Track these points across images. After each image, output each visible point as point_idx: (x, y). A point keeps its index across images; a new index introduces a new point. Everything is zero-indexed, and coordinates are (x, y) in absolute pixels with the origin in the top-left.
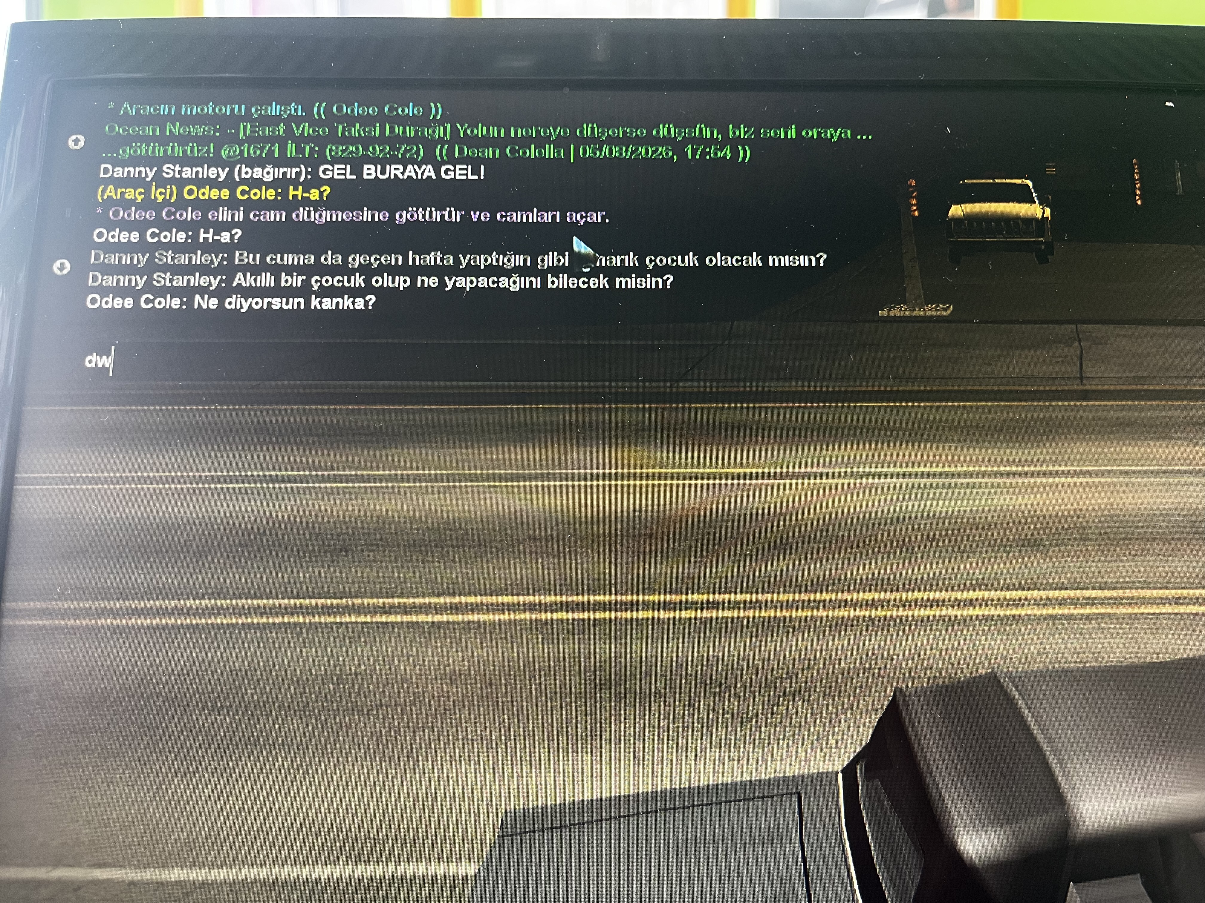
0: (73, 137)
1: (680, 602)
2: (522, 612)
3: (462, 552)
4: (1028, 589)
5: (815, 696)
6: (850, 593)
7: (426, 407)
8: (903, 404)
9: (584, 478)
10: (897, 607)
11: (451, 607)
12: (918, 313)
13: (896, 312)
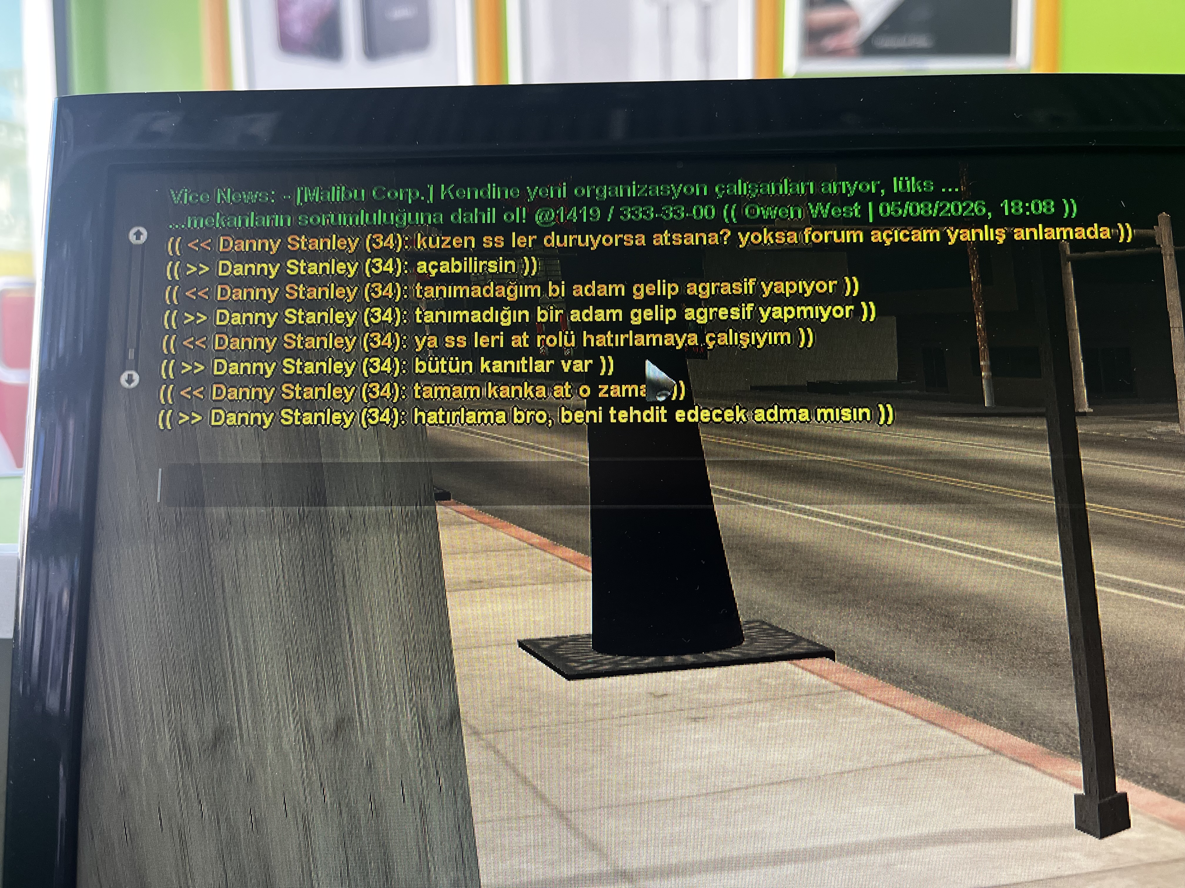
0: (134, 230)
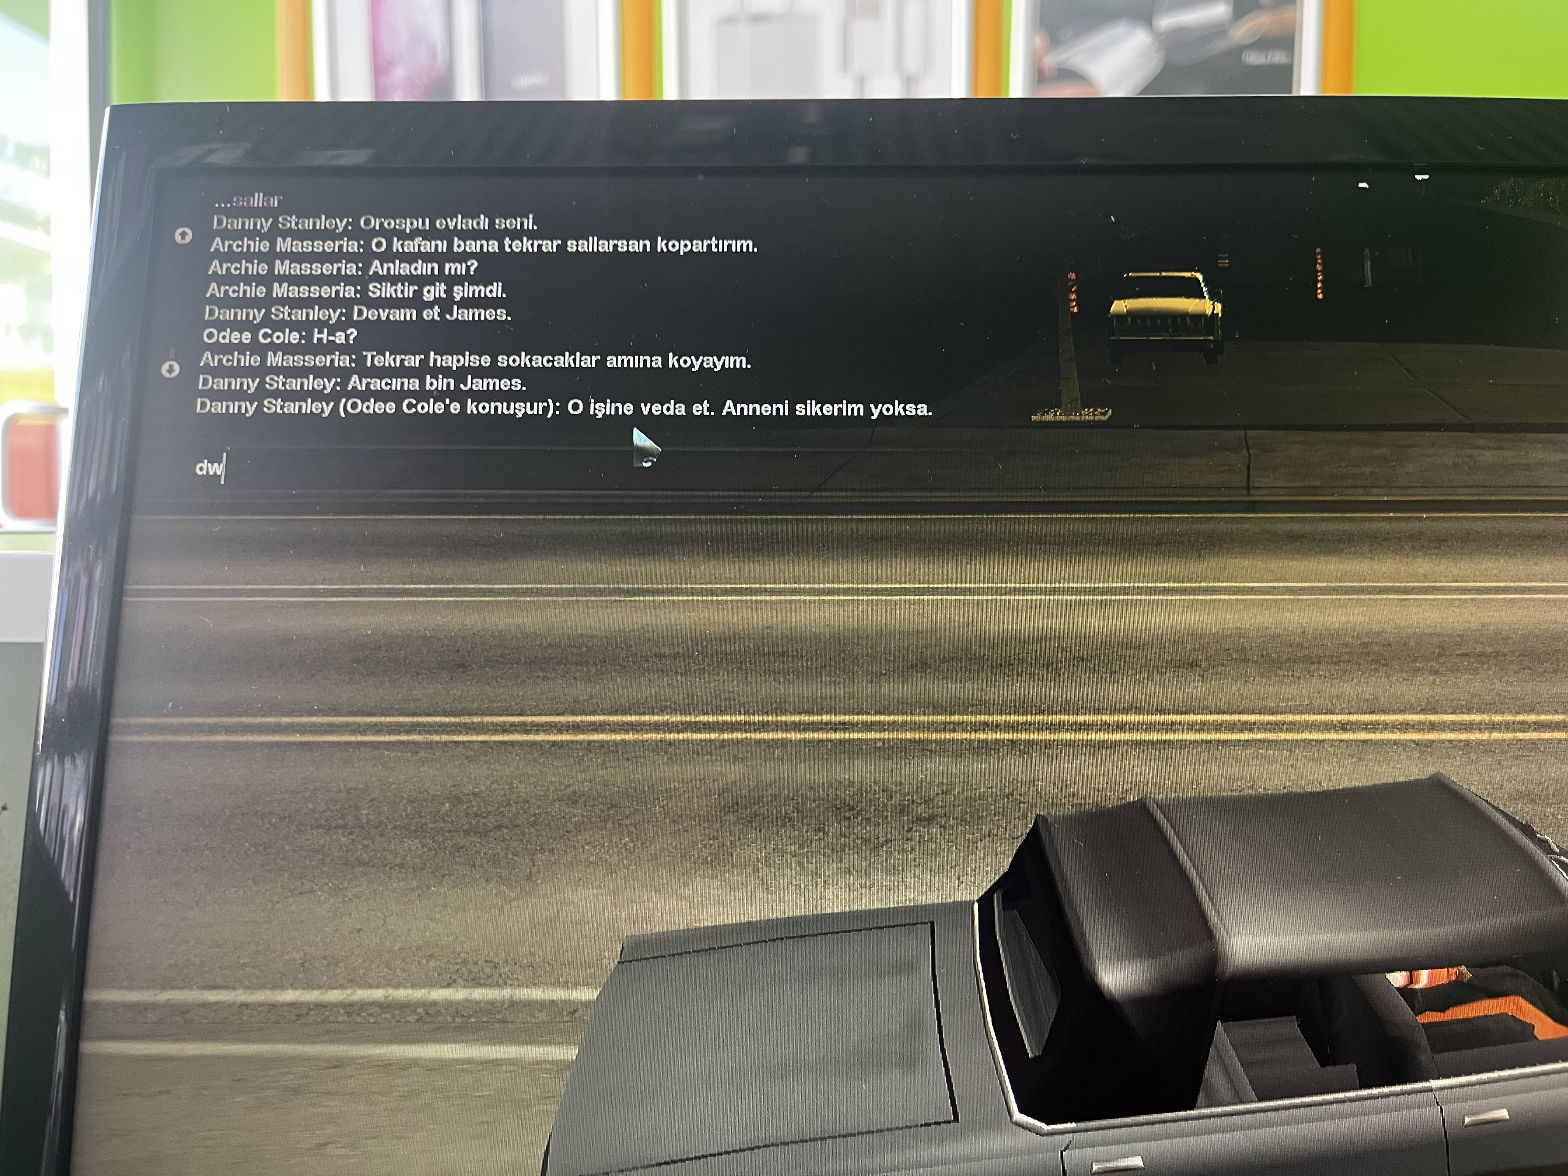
0: (180, 231)
1: (812, 723)
2: (647, 732)
3: (585, 669)
4: (1183, 713)
5: (952, 822)
6: (991, 715)
7: (548, 517)
8: (1054, 516)
9: (713, 593)
10: (1042, 729)
11: (573, 726)
12: (1074, 417)
13: (1050, 417)
